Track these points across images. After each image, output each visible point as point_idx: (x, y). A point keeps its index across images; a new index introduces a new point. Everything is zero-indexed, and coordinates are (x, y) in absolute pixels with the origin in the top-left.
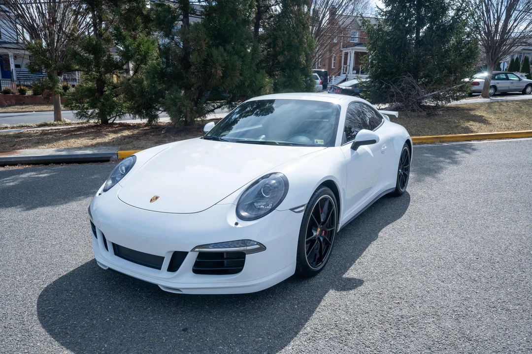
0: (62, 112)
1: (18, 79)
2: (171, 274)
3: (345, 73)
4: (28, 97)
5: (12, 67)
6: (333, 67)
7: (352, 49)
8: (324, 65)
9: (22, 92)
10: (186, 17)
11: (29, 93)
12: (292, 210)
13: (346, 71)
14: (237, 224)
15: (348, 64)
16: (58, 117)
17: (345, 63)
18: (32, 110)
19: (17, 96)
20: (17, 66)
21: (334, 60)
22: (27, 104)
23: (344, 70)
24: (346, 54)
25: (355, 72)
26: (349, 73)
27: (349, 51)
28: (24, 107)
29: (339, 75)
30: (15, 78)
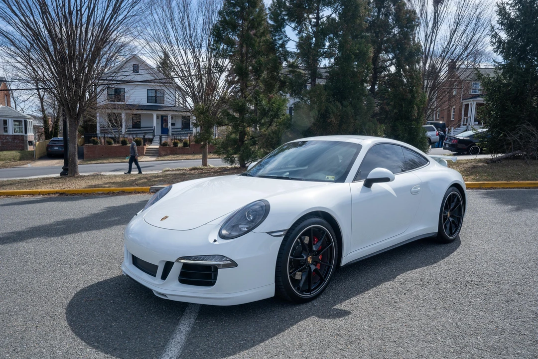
0: (208, 160)
1: (173, 134)
2: (162, 282)
3: (466, 125)
4: (179, 148)
5: (170, 125)
6: (452, 119)
7: (473, 101)
8: (443, 117)
9: (175, 144)
10: (314, 81)
11: (180, 145)
12: (269, 233)
13: (467, 122)
14: (215, 241)
15: (469, 115)
16: (204, 163)
17: (466, 114)
18: (181, 159)
19: (171, 148)
20: (173, 124)
21: (454, 112)
22: (178, 154)
23: (464, 121)
24: (467, 106)
25: (477, 123)
26: (469, 125)
27: (470, 103)
28: (176, 156)
29: (459, 126)
30: (170, 134)
